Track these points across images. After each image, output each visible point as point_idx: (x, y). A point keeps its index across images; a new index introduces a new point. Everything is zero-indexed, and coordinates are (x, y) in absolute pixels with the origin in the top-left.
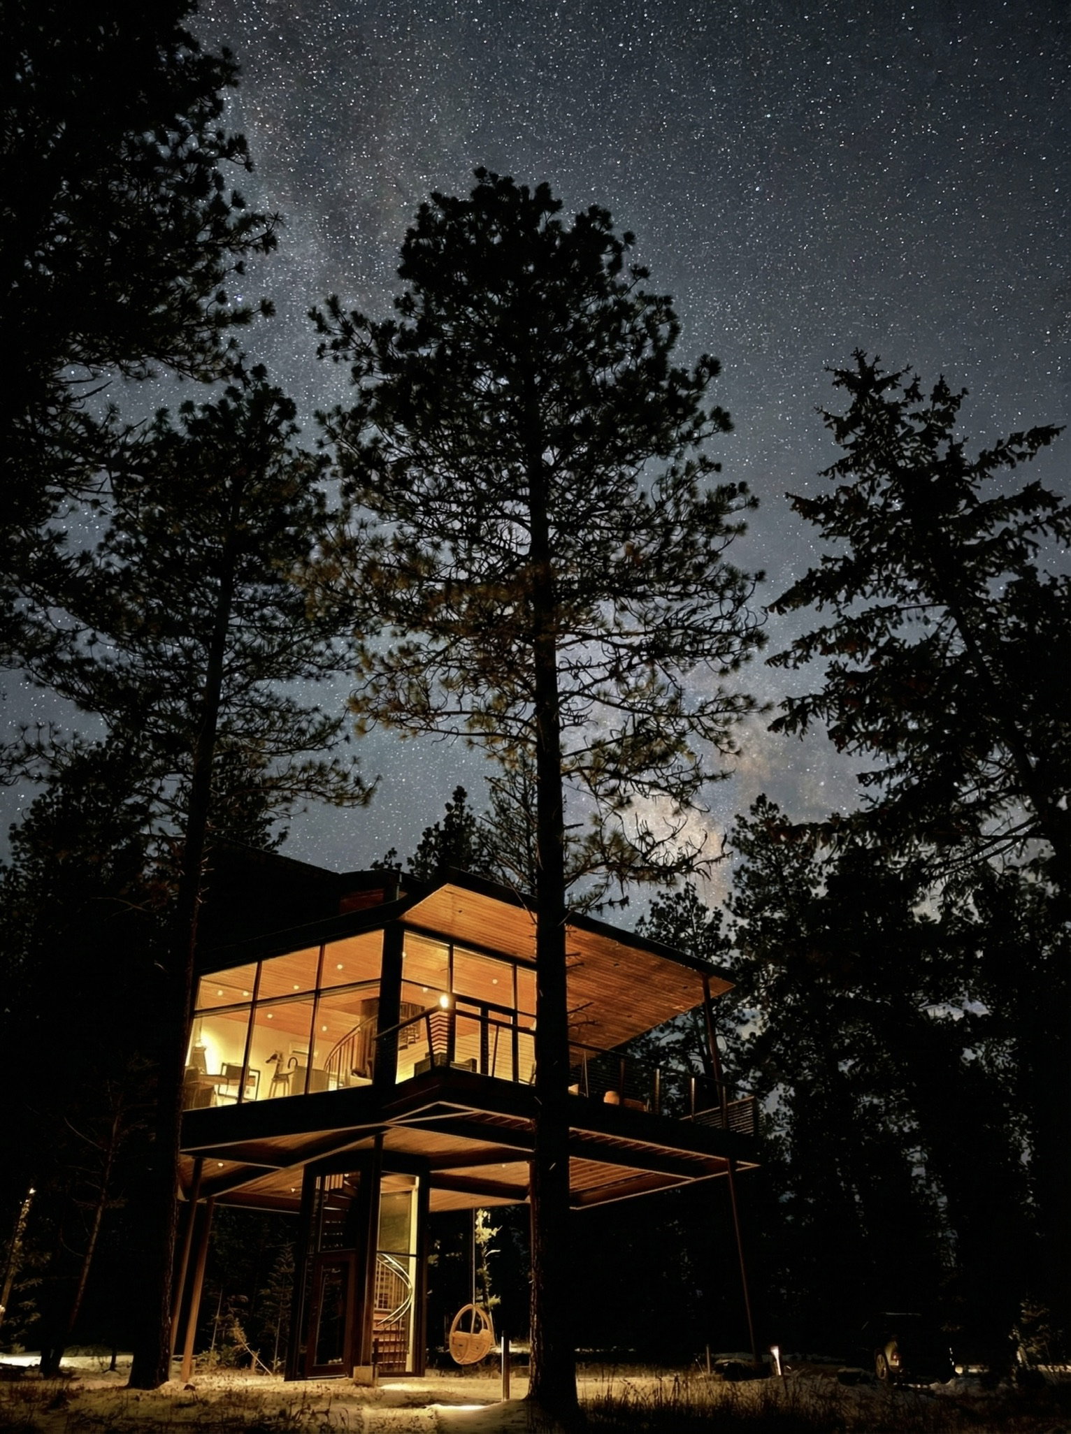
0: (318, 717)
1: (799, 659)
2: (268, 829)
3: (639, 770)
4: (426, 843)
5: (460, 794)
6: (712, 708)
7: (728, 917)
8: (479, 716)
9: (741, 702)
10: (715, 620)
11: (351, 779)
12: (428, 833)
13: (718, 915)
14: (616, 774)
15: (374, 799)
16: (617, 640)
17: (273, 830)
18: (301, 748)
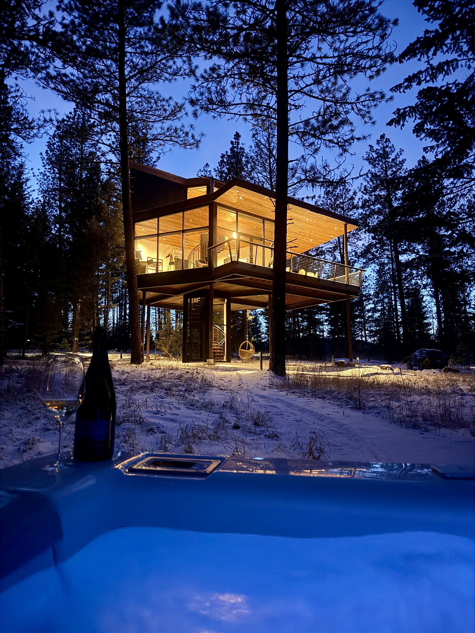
0: (172, 103)
1: (406, 87)
2: (151, 155)
3: (324, 133)
4: (222, 161)
5: (237, 136)
6: (362, 99)
7: (359, 195)
8: (250, 105)
9: (378, 96)
10: (369, 49)
11: (190, 135)
12: (223, 156)
13: (355, 193)
14: (314, 136)
15: (200, 145)
16: (319, 60)
17: (154, 155)
18: (166, 118)
